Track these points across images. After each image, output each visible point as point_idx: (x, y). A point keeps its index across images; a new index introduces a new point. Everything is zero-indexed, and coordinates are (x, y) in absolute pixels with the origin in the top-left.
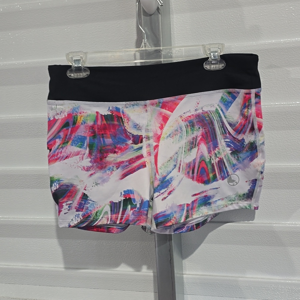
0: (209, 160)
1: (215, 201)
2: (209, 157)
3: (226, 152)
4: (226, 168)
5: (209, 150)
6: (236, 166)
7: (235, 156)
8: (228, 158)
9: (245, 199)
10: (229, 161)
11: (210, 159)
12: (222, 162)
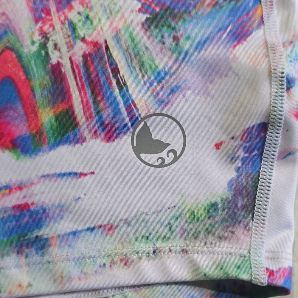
0: (34, 48)
1: (68, 234)
2: (37, 38)
3: (123, 17)
4: (121, 85)
5: (40, 6)
6: (168, 79)
7: (166, 35)
8: (130, 43)
9: (219, 232)
10: (138, 55)
11: (44, 46)
12: (101, 58)
